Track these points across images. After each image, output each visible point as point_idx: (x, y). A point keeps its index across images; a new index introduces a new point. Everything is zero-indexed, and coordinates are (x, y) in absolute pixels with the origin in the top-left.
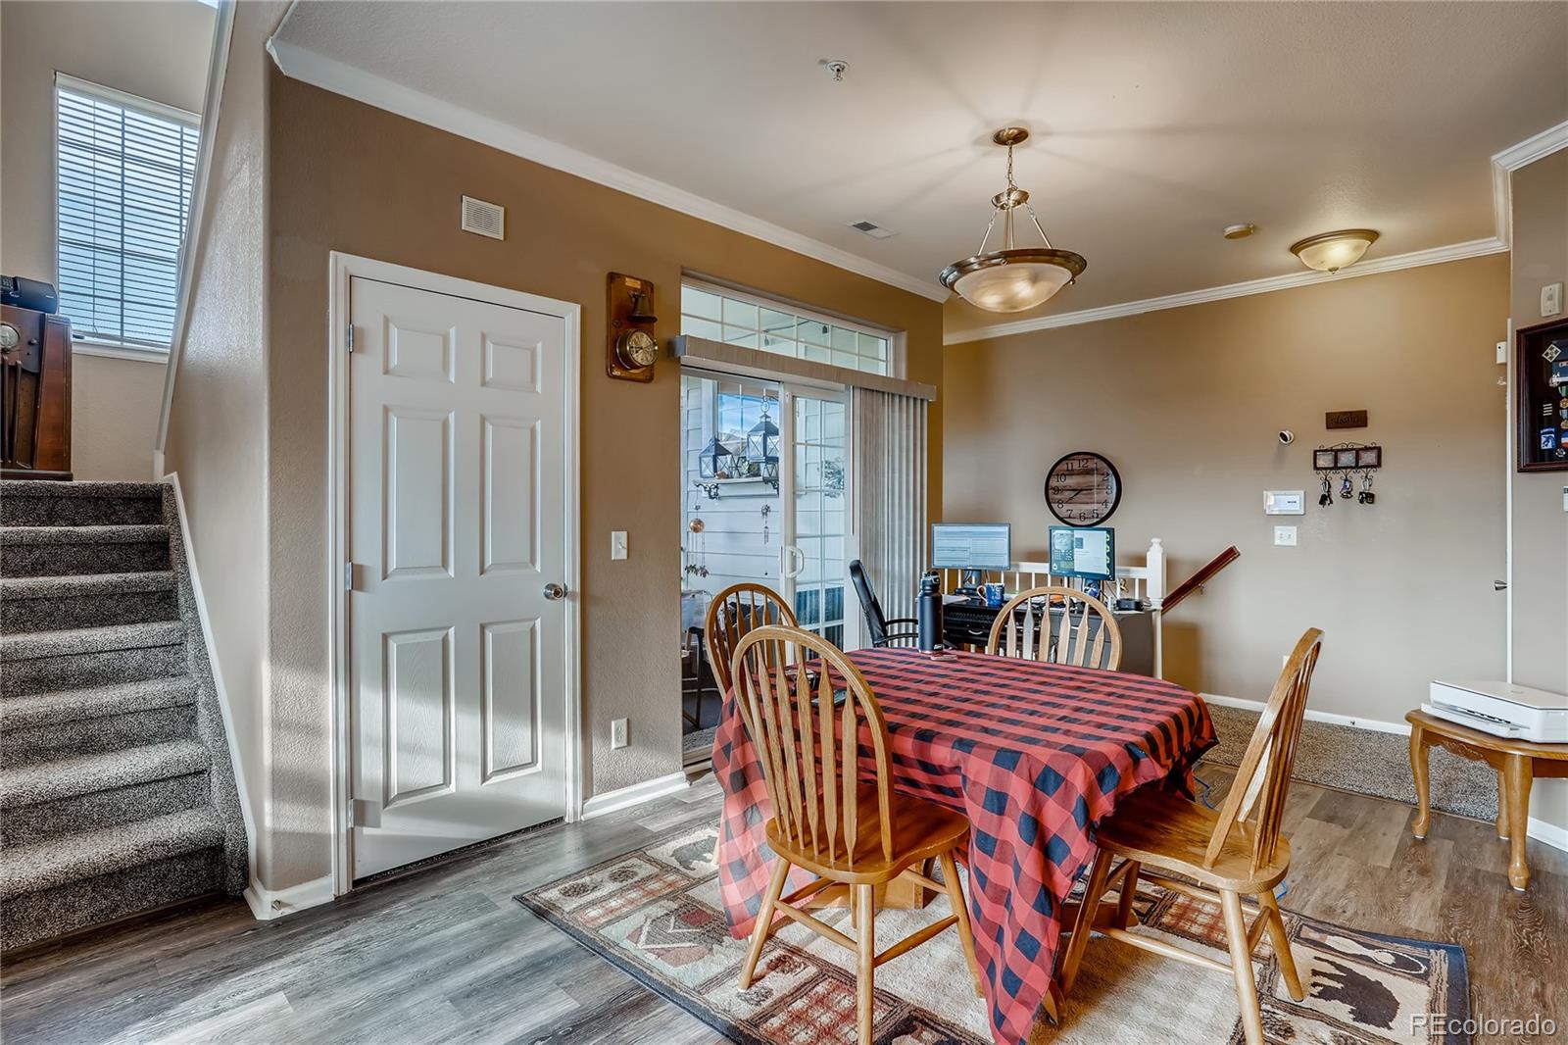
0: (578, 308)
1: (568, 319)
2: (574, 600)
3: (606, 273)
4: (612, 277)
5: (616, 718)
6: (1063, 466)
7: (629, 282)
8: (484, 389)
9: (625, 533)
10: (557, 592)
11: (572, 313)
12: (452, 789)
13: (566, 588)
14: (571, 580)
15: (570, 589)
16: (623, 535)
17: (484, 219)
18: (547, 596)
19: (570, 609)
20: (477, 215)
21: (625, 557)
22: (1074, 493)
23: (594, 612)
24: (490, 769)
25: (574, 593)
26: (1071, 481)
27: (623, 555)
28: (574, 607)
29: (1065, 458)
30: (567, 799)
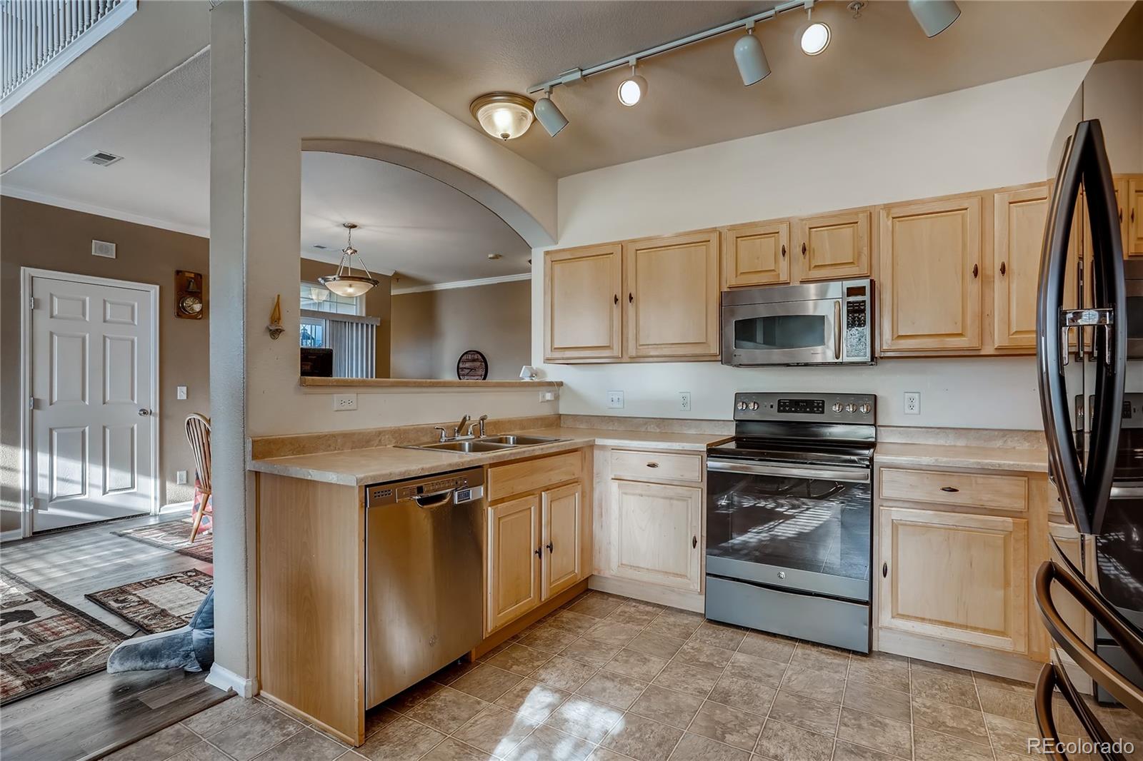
0: (158, 287)
1: (152, 292)
2: (155, 417)
3: (174, 270)
4: (178, 272)
5: (180, 470)
6: (464, 357)
7: (187, 274)
8: (105, 324)
9: (185, 388)
10: (144, 412)
11: (154, 290)
12: (86, 496)
13: (151, 412)
14: (154, 405)
15: (153, 411)
16: (184, 389)
17: (103, 249)
18: (141, 415)
19: (153, 422)
20: (101, 248)
21: (185, 398)
22: (469, 370)
23: (167, 423)
24: (108, 489)
25: (155, 414)
26: (467, 365)
27: (185, 397)
28: (155, 420)
29: (466, 353)
30: (151, 505)
